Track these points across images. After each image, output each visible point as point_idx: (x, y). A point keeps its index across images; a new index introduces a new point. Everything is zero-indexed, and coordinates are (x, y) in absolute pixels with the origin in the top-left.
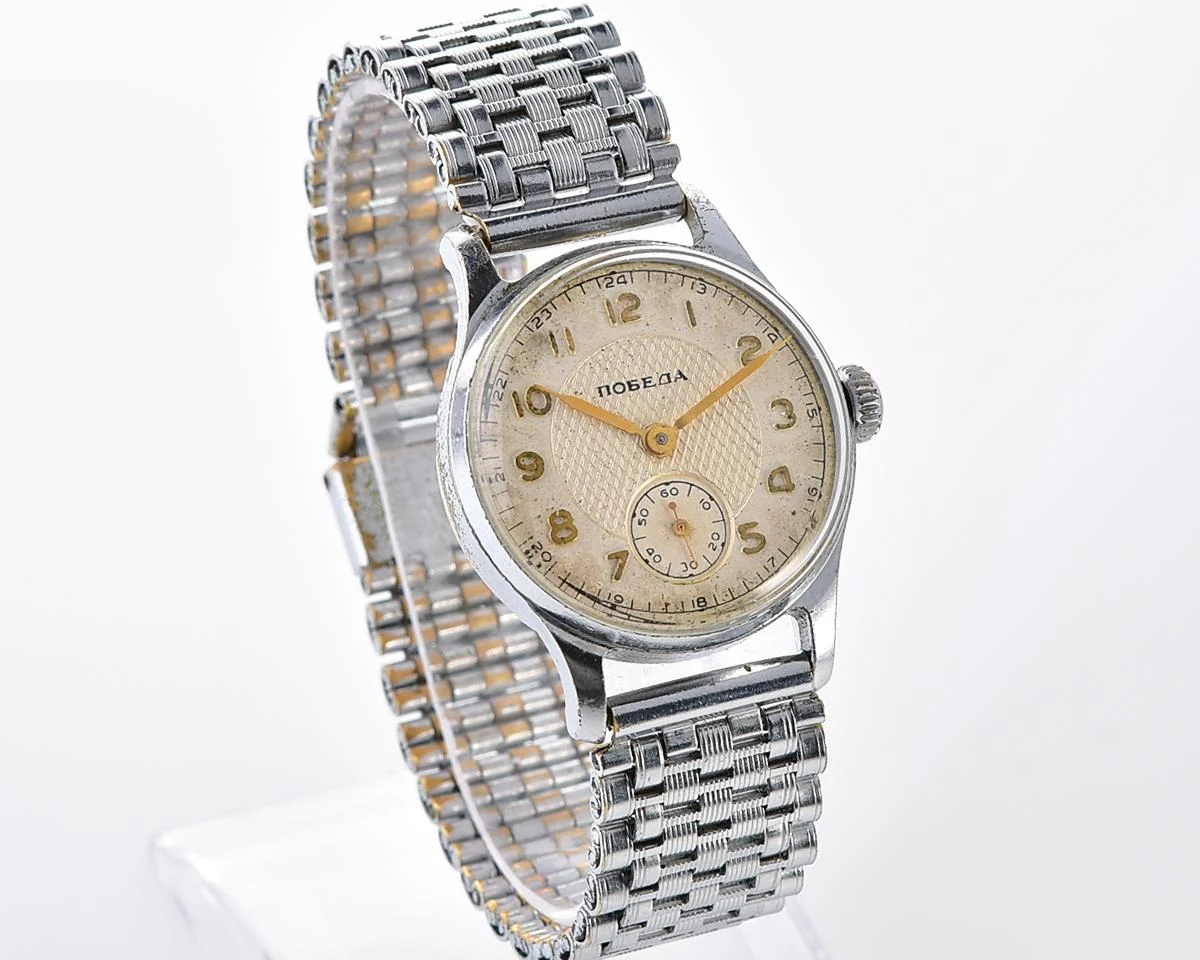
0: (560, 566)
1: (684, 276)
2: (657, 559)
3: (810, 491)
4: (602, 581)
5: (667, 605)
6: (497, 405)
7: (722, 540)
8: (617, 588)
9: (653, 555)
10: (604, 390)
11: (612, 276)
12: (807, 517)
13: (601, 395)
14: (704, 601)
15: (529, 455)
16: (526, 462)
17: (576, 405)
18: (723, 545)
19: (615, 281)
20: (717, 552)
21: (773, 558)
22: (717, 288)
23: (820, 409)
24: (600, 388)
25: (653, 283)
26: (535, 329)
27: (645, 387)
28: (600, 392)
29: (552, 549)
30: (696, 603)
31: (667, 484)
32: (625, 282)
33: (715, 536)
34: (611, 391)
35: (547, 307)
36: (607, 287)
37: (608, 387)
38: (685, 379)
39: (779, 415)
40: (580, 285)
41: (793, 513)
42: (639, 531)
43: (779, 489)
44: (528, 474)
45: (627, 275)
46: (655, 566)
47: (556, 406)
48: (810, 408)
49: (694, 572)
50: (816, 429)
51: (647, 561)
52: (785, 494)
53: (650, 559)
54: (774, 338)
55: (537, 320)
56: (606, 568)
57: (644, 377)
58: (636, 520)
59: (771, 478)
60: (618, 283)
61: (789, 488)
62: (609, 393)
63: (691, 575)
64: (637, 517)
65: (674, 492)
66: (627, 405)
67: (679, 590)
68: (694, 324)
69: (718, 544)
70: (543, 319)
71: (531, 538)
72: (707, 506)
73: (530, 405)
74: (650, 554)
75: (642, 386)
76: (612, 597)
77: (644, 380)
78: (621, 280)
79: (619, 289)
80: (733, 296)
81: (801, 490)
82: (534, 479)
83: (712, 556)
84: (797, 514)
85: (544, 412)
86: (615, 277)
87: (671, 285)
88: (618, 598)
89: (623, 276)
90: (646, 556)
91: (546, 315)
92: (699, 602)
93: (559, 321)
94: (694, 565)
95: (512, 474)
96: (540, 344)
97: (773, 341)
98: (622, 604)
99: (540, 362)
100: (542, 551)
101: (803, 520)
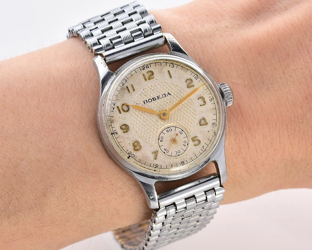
0: (137, 157)
1: (167, 63)
2: (168, 151)
3: (213, 124)
4: (151, 160)
5: (172, 165)
6: (113, 111)
8: (156, 162)
9: (166, 150)
10: (145, 102)
11: (144, 66)
12: (213, 132)
13: (145, 104)
14: (184, 162)
15: (124, 125)
16: (124, 127)
17: (137, 108)
18: (188, 144)
19: (145, 67)
20: (186, 147)
21: (203, 146)
22: (177, 65)
23: (213, 98)
24: (144, 101)
25: (157, 66)
26: (122, 86)
27: (158, 99)
28: (144, 102)
30: (181, 163)
31: (168, 128)
32: (149, 67)
33: (185, 142)
34: (148, 102)
36: (143, 70)
37: (146, 101)
38: (170, 95)
39: (201, 102)
40: (135, 70)
41: (208, 131)
42: (161, 144)
43: (203, 125)
44: (124, 131)
46: (167, 154)
47: (131, 108)
48: (211, 98)
49: (179, 154)
50: (213, 104)
51: (164, 153)
52: (205, 126)
53: (165, 152)
54: (196, 78)
55: (122, 83)
56: (152, 157)
57: (157, 96)
58: (160, 140)
59: (200, 122)
60: (146, 68)
61: (206, 124)
62: (147, 103)
63: (179, 155)
64: (160, 139)
65: (171, 130)
66: (153, 105)
67: (175, 160)
68: (171, 77)
69: (186, 144)
70: (124, 83)
71: (128, 150)
72: (181, 133)
73: (123, 110)
74: (165, 150)
75: (157, 99)
76: (155, 165)
77: (157, 97)
78: (147, 67)
79: (147, 70)
80: (182, 67)
81: (210, 124)
82: (127, 132)
83: (184, 148)
84: (209, 133)
85: (127, 111)
87: (163, 66)
88: (157, 165)
89: (148, 66)
90: (164, 151)
91: (125, 81)
92: (182, 163)
93: (129, 83)
94: (179, 152)
95: (120, 132)
96: (124, 90)
97: (197, 79)
98: (158, 167)
99: (124, 96)
100: (131, 154)
101: (212, 133)
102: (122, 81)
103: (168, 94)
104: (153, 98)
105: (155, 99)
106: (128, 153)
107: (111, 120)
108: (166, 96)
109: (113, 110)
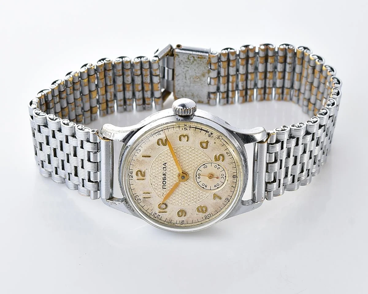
0: (213, 212)
1: (134, 155)
2: (218, 185)
3: (209, 136)
4: (220, 202)
5: (232, 186)
7: (217, 165)
8: (224, 199)
10: (164, 187)
11: (130, 175)
13: (165, 188)
14: (234, 176)
15: (178, 213)
16: (180, 214)
18: (219, 165)
19: (131, 175)
20: (221, 167)
21: (227, 153)
22: (140, 146)
24: (163, 188)
25: (134, 164)
26: (141, 201)
28: (164, 188)
29: (207, 213)
30: (234, 178)
31: (196, 176)
32: (132, 172)
33: (216, 167)
34: (165, 185)
35: (135, 196)
36: (132, 177)
38: (166, 163)
39: (184, 139)
40: (130, 185)
41: (215, 143)
42: (208, 188)
43: (207, 146)
44: (184, 215)
45: (130, 171)
46: (220, 186)
47: (165, 202)
48: (183, 129)
49: (225, 175)
51: (218, 188)
52: (209, 144)
55: (138, 200)
56: (217, 200)
57: (162, 175)
59: (203, 147)
61: (207, 142)
63: (225, 177)
64: (204, 187)
65: (199, 175)
66: (170, 182)
68: (150, 157)
69: (218, 166)
70: (138, 198)
71: (203, 218)
72: (206, 167)
73: (163, 209)
74: (216, 186)
75: (165, 176)
76: (225, 200)
77: (163, 175)
78: (131, 173)
79: (134, 174)
80: (144, 142)
81: (209, 139)
82: (186, 213)
83: (221, 169)
84: (216, 143)
85: (166, 206)
86: (130, 174)
87: (136, 159)
88: (227, 199)
89: (130, 172)
90: (216, 188)
91: (137, 197)
92: (234, 177)
93: (140, 194)
94: (223, 175)
95: (183, 218)
96: (146, 201)
97: (160, 134)
98: (229, 199)
99: (151, 202)
100: (207, 216)
101: (217, 141)
102: (137, 199)
103: (165, 165)
104: (163, 180)
105: (165, 178)
106: (205, 218)
107: (169, 221)
108: (165, 167)
109: (161, 216)
